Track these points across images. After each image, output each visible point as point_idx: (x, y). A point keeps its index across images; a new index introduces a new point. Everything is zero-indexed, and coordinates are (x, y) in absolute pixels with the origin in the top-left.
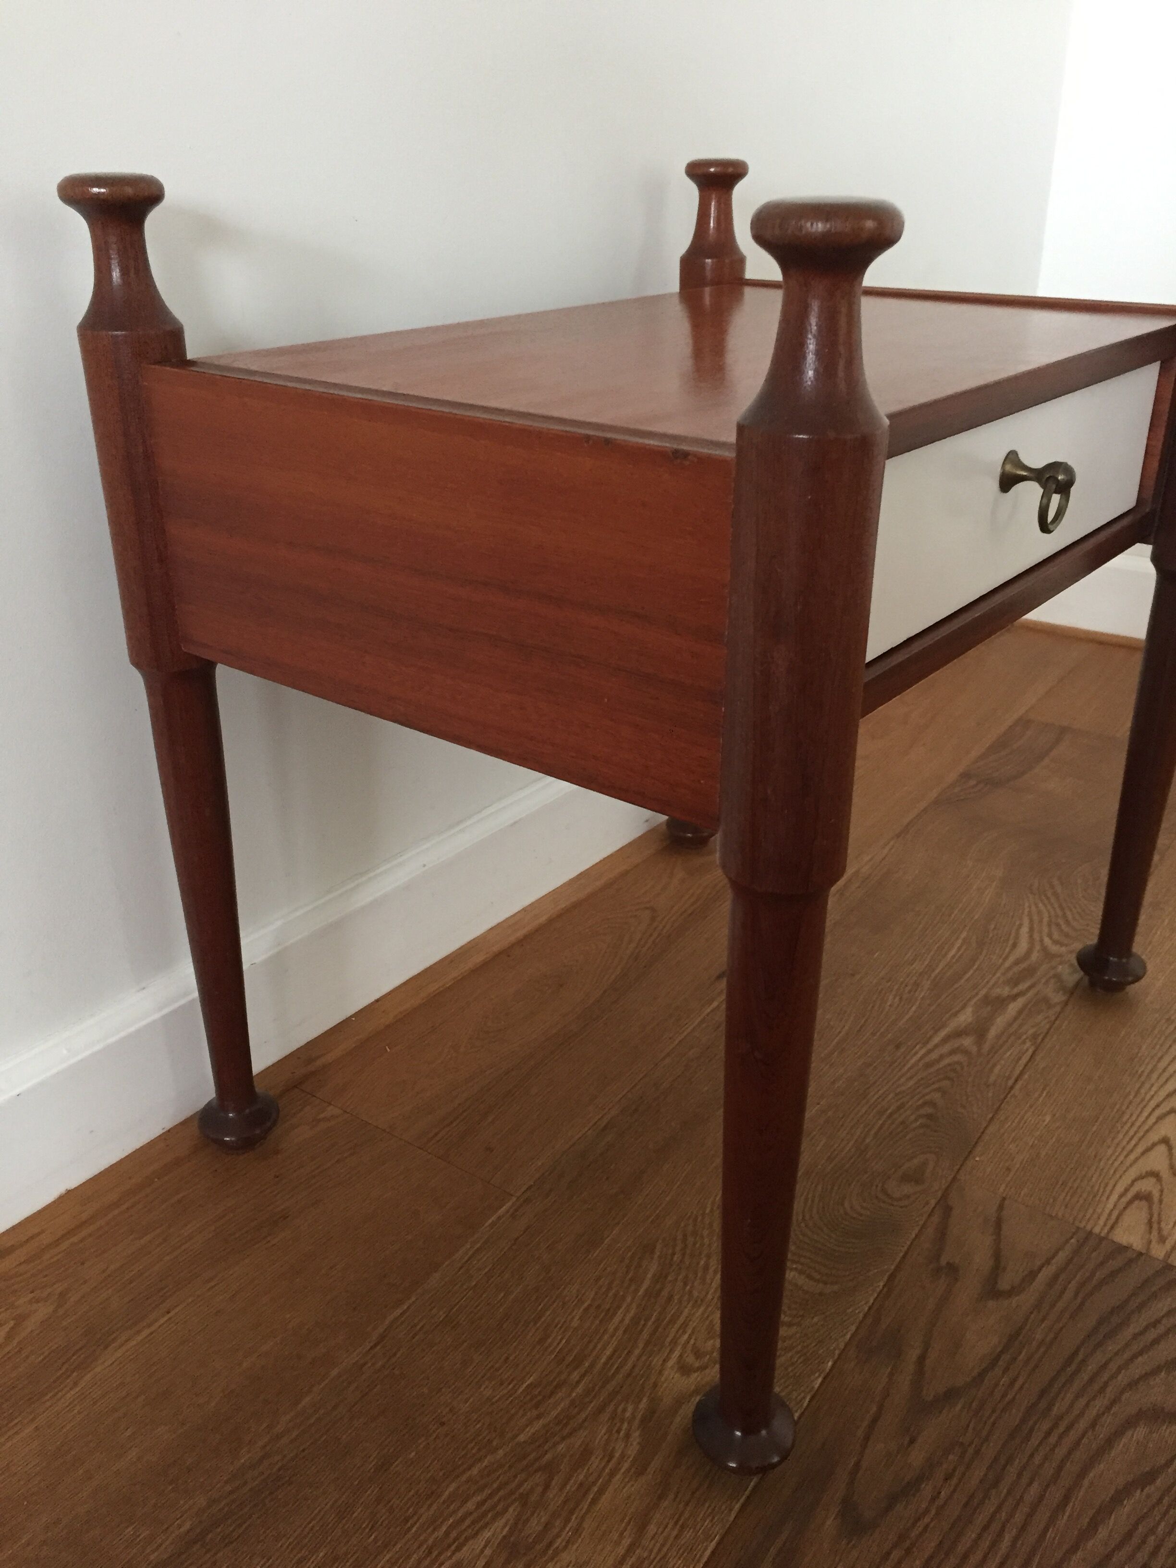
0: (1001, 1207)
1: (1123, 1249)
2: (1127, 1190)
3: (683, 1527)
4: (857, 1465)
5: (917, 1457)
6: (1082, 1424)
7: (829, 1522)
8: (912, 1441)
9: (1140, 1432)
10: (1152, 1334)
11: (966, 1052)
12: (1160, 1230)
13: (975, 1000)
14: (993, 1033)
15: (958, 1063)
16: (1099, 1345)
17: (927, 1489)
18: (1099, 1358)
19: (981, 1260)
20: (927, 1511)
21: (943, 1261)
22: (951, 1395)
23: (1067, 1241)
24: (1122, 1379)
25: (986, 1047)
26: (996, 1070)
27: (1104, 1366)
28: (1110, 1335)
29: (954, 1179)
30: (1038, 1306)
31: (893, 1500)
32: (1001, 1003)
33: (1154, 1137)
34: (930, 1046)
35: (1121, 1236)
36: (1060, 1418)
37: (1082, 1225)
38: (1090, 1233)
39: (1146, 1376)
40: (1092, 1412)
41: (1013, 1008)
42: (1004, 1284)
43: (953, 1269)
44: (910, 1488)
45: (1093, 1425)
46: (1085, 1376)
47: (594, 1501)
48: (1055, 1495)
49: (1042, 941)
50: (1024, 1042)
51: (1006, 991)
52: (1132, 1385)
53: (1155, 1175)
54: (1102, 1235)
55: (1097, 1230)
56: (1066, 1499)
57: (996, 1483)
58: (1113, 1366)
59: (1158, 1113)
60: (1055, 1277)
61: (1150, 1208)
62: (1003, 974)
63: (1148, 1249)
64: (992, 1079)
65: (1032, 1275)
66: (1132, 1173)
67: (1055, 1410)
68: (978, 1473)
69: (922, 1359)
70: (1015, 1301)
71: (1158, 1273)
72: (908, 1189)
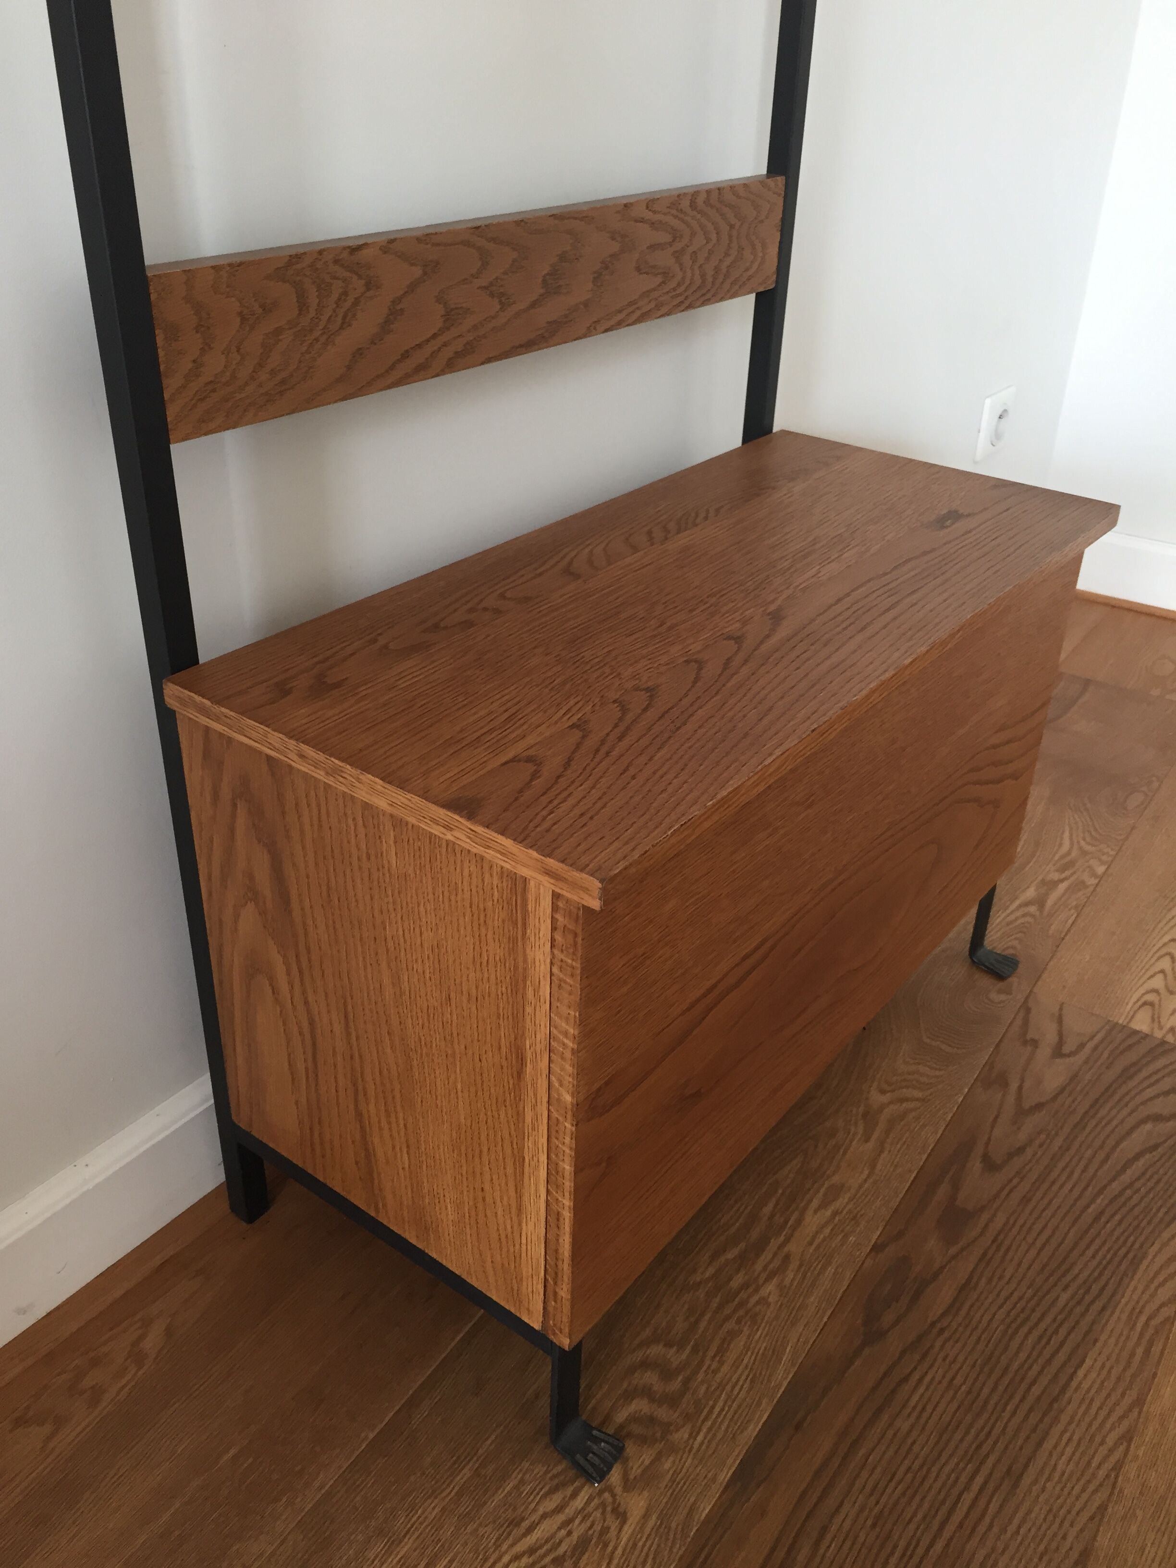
0: (1061, 1009)
1: (1136, 1032)
2: (1138, 1000)
3: (896, 1166)
4: (989, 1139)
5: (1022, 1136)
6: (1115, 1123)
7: (976, 1165)
8: (1019, 1129)
9: (1149, 1126)
10: (1155, 1078)
11: (1032, 916)
12: (1159, 1022)
13: (1035, 883)
14: (1050, 902)
15: (1029, 923)
16: (1124, 1082)
17: (1029, 1152)
18: (1124, 1089)
19: (1050, 1037)
20: (1030, 1161)
21: (1028, 1037)
22: (1039, 1107)
23: (1103, 1027)
24: (1139, 1099)
25: (1045, 913)
26: (1053, 927)
27: (1127, 1094)
28: (1131, 1077)
29: (1031, 991)
30: (1086, 1062)
31: (1010, 1156)
32: (1055, 884)
33: (1157, 968)
34: (1008, 911)
35: (1137, 1025)
36: (1103, 1118)
37: (1111, 1019)
38: (1117, 1023)
39: (1151, 1099)
40: (1120, 1117)
41: (1062, 887)
42: (1066, 1049)
43: (1035, 1043)
44: (1021, 1150)
45: (1122, 1121)
46: (1117, 1097)
47: (844, 1154)
48: (1101, 1155)
49: (1078, 842)
50: (1070, 910)
51: (1056, 876)
52: (1144, 1103)
53: (1156, 991)
54: (1124, 1024)
55: (1120, 1022)
56: (1107, 1158)
57: (1068, 1149)
58: (1133, 1093)
59: (1158, 955)
60: (1096, 1048)
61: (1153, 1010)
62: (1054, 865)
63: (1153, 1033)
64: (1051, 932)
65: (1082, 1046)
66: (1142, 991)
67: (1099, 1115)
68: (1058, 1142)
69: (1020, 1088)
70: (1072, 1059)
71: (1158, 1046)
72: (1003, 997)
